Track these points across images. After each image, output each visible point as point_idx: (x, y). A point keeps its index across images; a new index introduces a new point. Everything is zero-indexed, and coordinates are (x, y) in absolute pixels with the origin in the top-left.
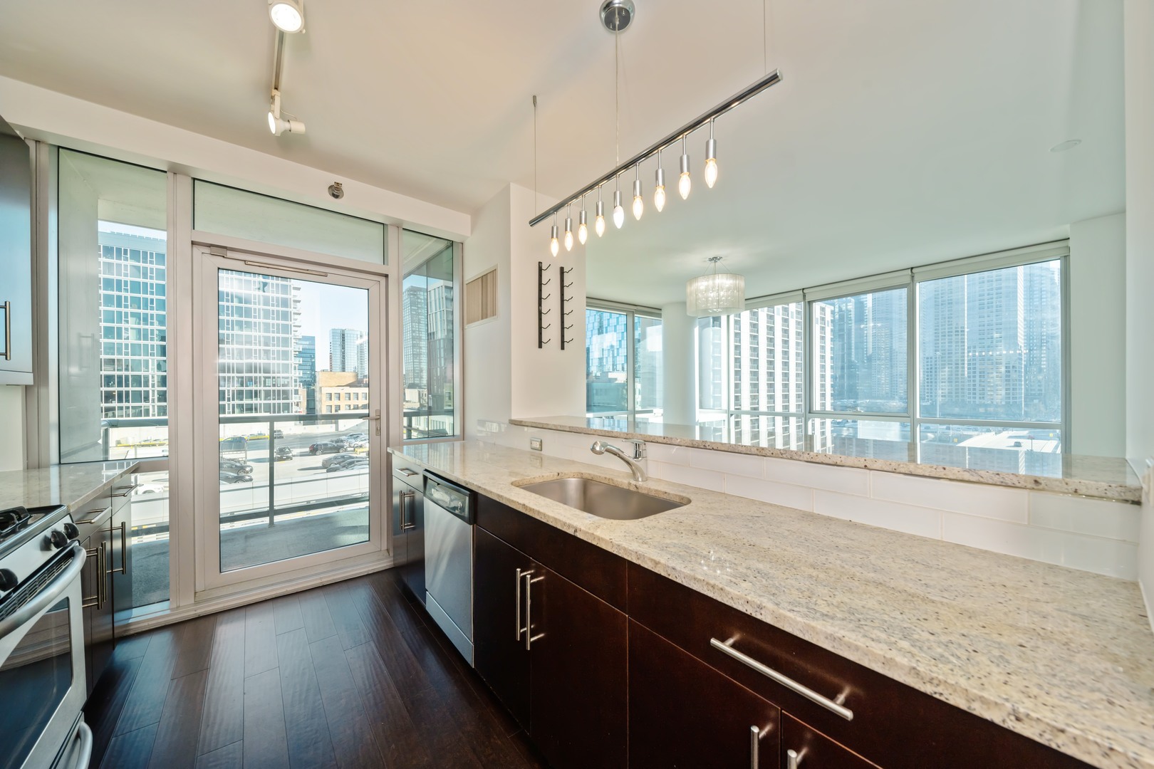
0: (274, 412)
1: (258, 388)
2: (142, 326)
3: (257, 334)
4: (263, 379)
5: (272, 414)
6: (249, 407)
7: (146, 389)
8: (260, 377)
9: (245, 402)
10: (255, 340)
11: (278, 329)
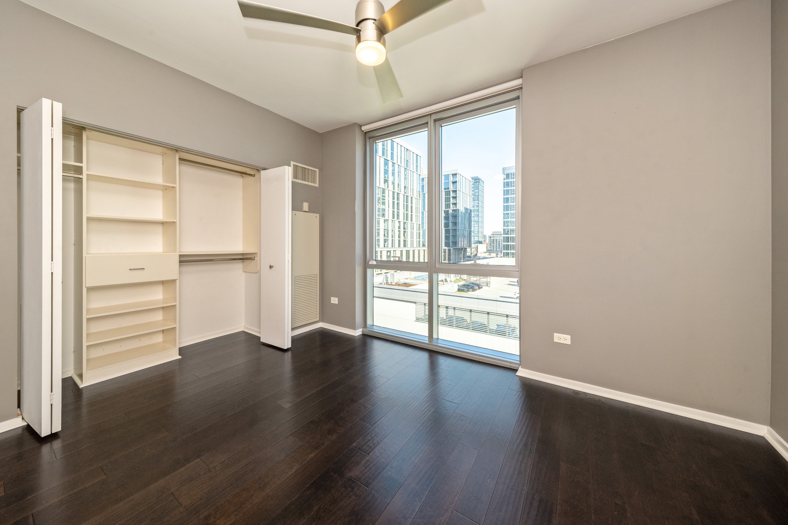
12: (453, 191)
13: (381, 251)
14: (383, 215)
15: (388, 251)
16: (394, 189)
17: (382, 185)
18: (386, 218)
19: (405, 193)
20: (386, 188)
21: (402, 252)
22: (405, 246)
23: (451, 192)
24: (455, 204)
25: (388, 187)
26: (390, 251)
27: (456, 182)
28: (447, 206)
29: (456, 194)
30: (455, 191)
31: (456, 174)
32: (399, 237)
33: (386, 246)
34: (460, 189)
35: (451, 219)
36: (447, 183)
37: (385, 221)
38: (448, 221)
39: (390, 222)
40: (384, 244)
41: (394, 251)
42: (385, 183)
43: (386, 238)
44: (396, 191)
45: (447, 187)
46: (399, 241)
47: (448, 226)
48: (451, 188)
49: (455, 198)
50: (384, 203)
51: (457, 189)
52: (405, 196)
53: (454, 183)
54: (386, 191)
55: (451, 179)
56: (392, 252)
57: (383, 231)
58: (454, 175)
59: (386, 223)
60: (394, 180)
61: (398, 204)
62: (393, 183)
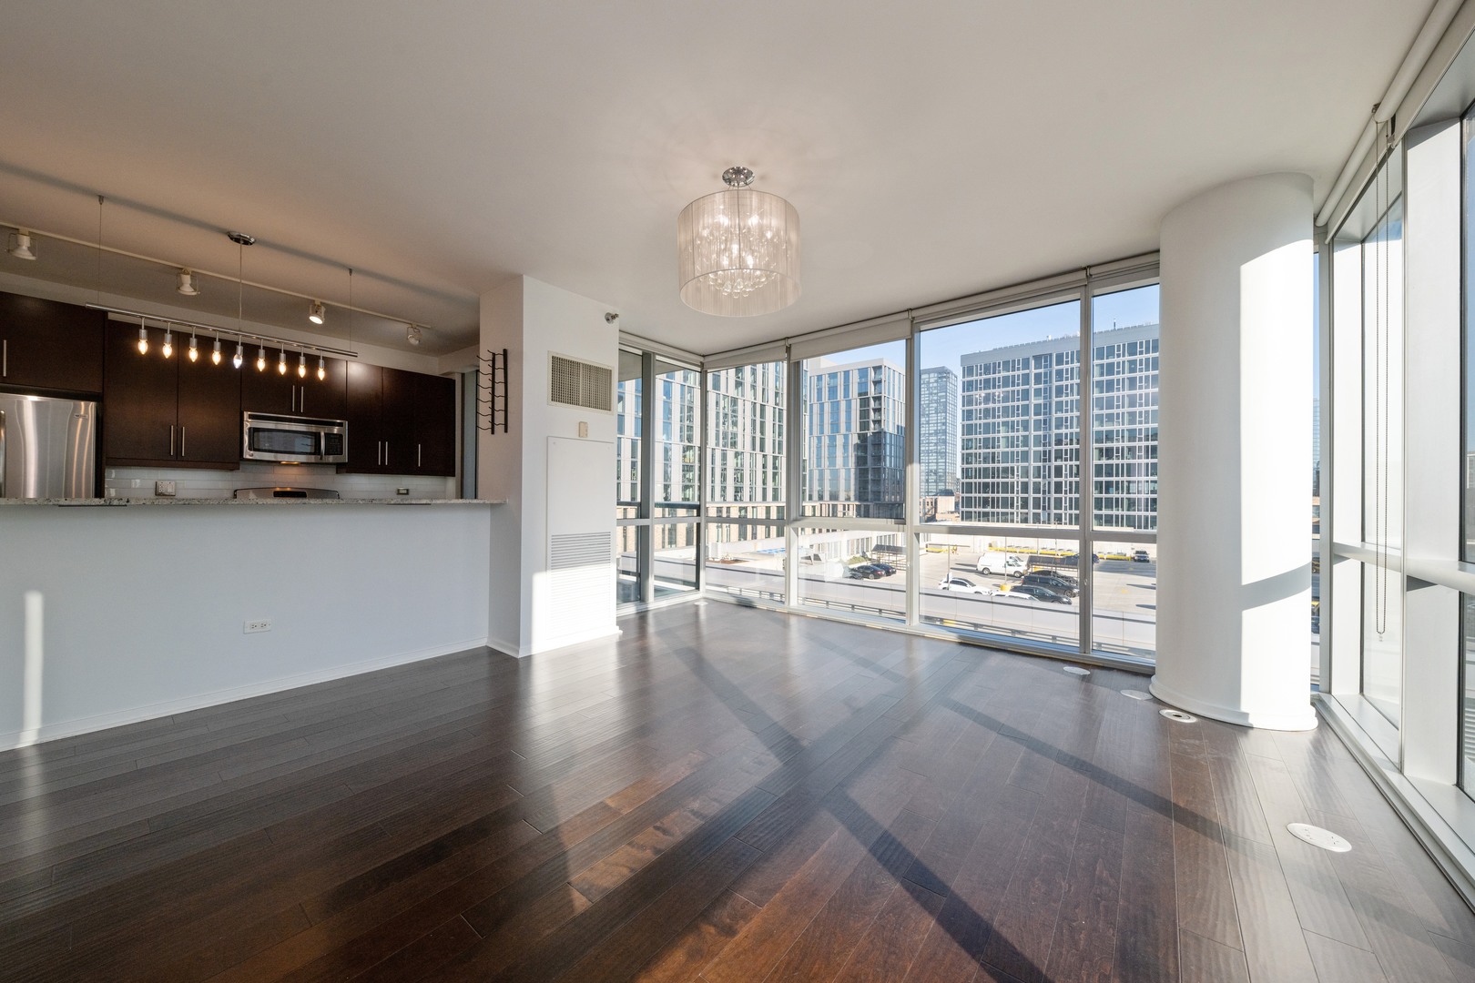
0: (1140, 527)
1: (1120, 496)
2: (1010, 434)
3: (1120, 427)
4: (1126, 484)
5: (1137, 530)
6: (1109, 519)
7: (1012, 495)
8: (1122, 482)
9: (1104, 512)
10: (1118, 435)
11: (1147, 418)
12: (875, 399)
13: (728, 508)
14: (734, 444)
15: (741, 509)
16: (755, 399)
17: (732, 392)
18: (739, 449)
19: (776, 404)
20: (740, 397)
21: (768, 509)
22: (775, 498)
23: (872, 401)
24: (878, 422)
25: (743, 396)
26: (746, 508)
27: (880, 382)
28: (864, 426)
29: (880, 404)
30: (877, 399)
31: (880, 367)
32: (764, 483)
33: (738, 498)
34: (889, 394)
35: (870, 448)
36: (863, 385)
37: (737, 455)
38: (866, 453)
39: (747, 456)
40: (735, 496)
41: (753, 507)
42: (737, 387)
43: (739, 485)
44: (759, 401)
45: (863, 391)
46: (764, 490)
47: (865, 463)
48: (872, 392)
49: (878, 410)
50: (735, 424)
51: (883, 395)
52: (777, 410)
53: (877, 383)
54: (740, 402)
55: (872, 375)
56: (750, 510)
57: (733, 471)
58: (877, 369)
59: (739, 457)
60: (755, 382)
61: (762, 424)
62: (754, 387)
